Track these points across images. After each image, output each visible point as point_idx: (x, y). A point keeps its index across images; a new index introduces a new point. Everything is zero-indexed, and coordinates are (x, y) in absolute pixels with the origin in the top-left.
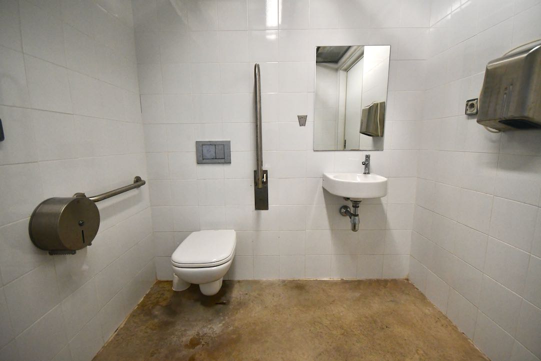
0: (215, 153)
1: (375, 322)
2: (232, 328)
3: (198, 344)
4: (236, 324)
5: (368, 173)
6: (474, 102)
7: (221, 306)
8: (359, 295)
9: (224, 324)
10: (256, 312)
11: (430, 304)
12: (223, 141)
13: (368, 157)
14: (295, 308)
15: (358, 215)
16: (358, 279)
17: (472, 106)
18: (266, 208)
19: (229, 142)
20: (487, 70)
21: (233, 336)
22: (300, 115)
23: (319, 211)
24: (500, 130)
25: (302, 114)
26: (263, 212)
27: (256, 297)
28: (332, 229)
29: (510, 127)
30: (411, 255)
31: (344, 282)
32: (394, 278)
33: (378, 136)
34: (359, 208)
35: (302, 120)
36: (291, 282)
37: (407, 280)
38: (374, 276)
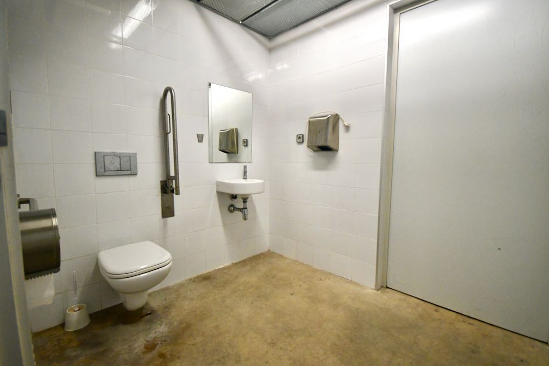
0: (120, 164)
1: (268, 276)
2: (176, 323)
3: (156, 345)
4: (178, 319)
5: (246, 179)
6: (300, 136)
7: (149, 316)
8: (249, 267)
9: (166, 325)
10: (187, 306)
12: (129, 153)
13: (245, 167)
14: (215, 290)
15: (246, 208)
16: (242, 259)
17: (300, 138)
18: (173, 215)
19: (136, 154)
20: (310, 122)
21: (182, 326)
22: (198, 133)
23: (213, 209)
24: (314, 151)
25: (200, 133)
26: (170, 219)
27: (176, 298)
28: (224, 225)
29: (320, 149)
30: (270, 233)
31: (235, 265)
32: (261, 252)
33: (235, 153)
34: (247, 203)
35: (200, 138)
36: (198, 277)
37: (269, 251)
38: (250, 255)
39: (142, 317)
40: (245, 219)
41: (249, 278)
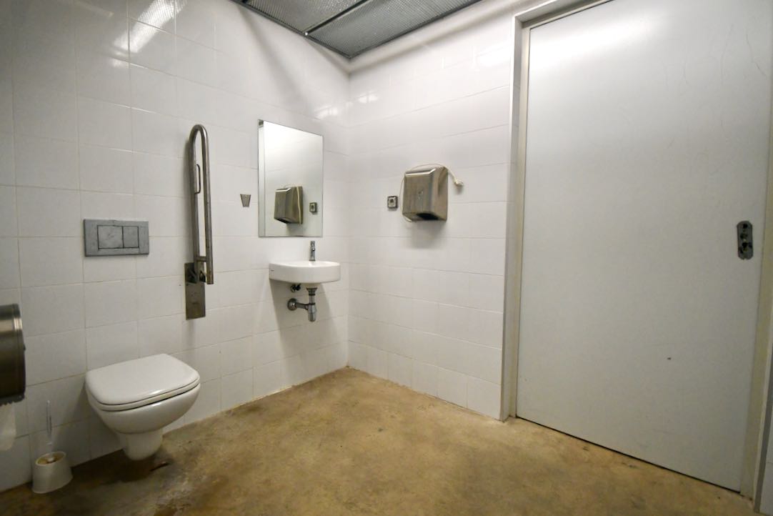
0: (123, 239)
1: (345, 404)
2: (205, 477)
3: (174, 512)
4: (207, 471)
5: (314, 260)
6: (394, 198)
7: (164, 468)
8: (318, 392)
9: (189, 480)
10: (223, 451)
11: (373, 377)
12: (136, 223)
13: (313, 243)
14: (266, 427)
15: (314, 304)
16: (308, 380)
17: (392, 201)
18: (202, 314)
19: (147, 223)
20: (406, 179)
21: (214, 482)
22: (243, 193)
23: (265, 305)
24: (413, 220)
25: (245, 193)
26: (198, 321)
27: (206, 440)
28: (282, 328)
29: (420, 218)
30: (349, 341)
31: (296, 388)
32: (337, 369)
33: (298, 223)
34: (315, 296)
35: (246, 200)
36: (240, 408)
37: (348, 367)
38: (321, 373)
39: (153, 470)
40: (312, 320)
41: (318, 407)
